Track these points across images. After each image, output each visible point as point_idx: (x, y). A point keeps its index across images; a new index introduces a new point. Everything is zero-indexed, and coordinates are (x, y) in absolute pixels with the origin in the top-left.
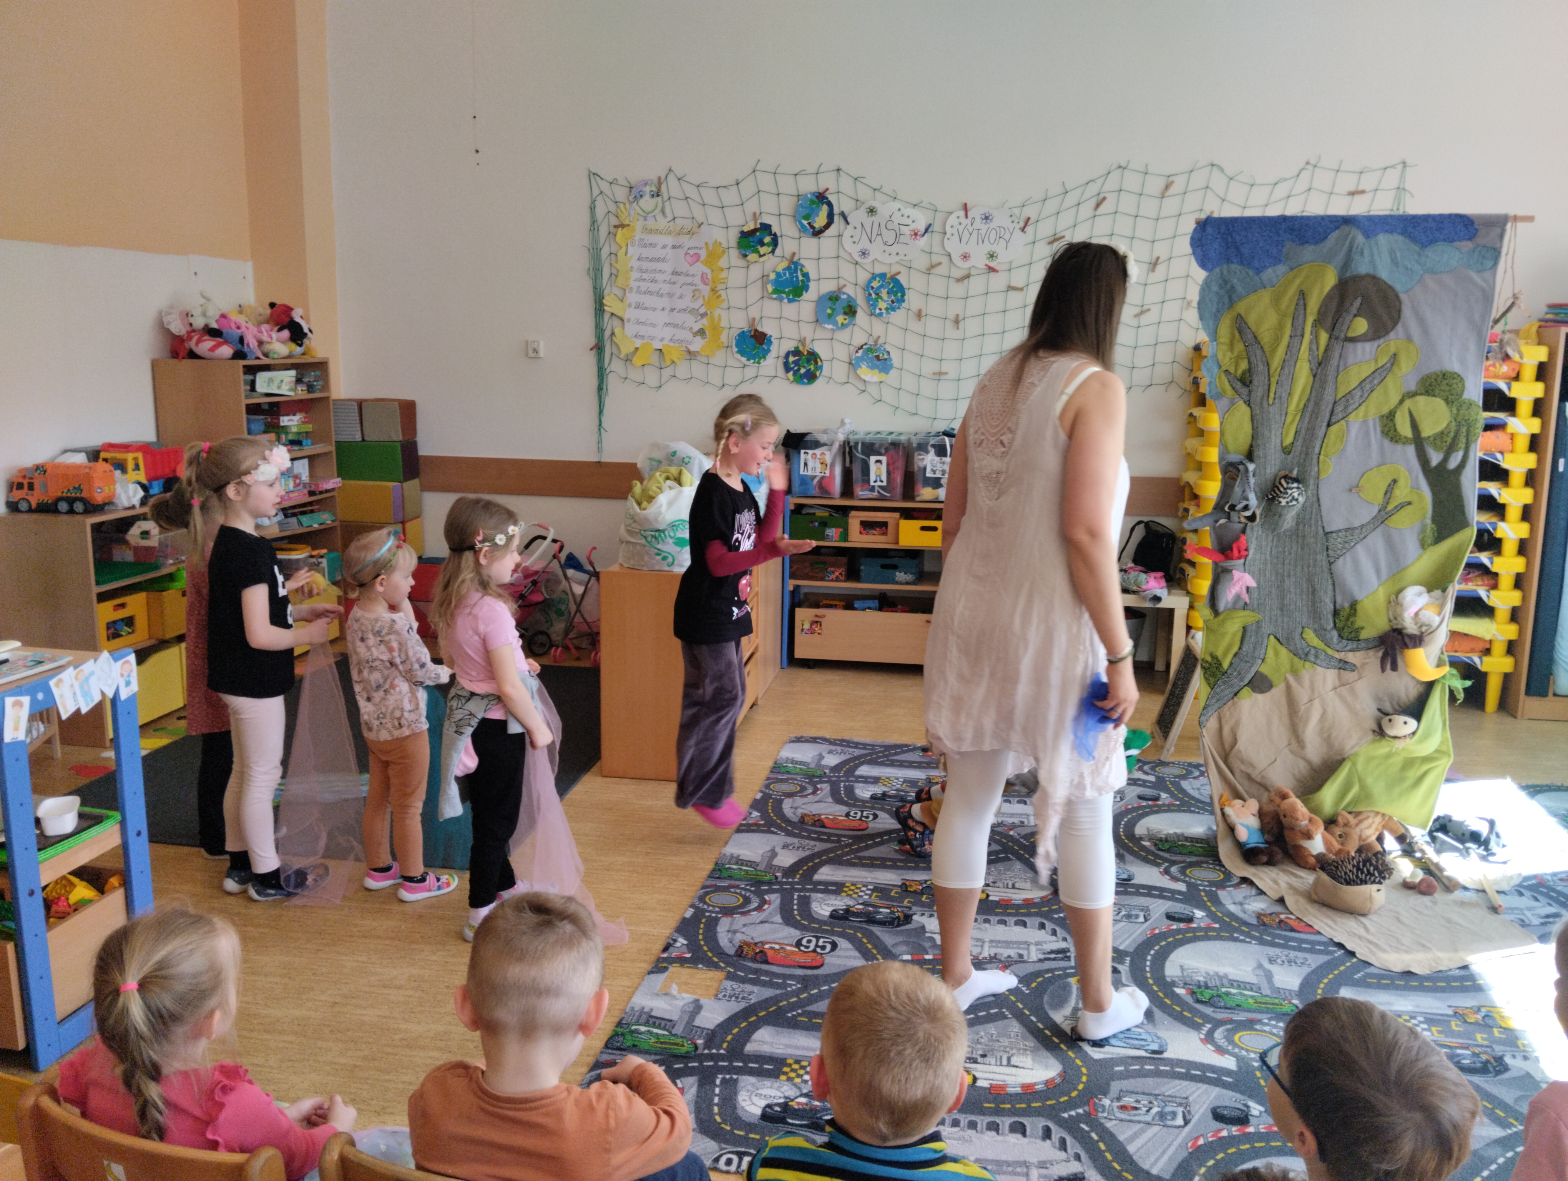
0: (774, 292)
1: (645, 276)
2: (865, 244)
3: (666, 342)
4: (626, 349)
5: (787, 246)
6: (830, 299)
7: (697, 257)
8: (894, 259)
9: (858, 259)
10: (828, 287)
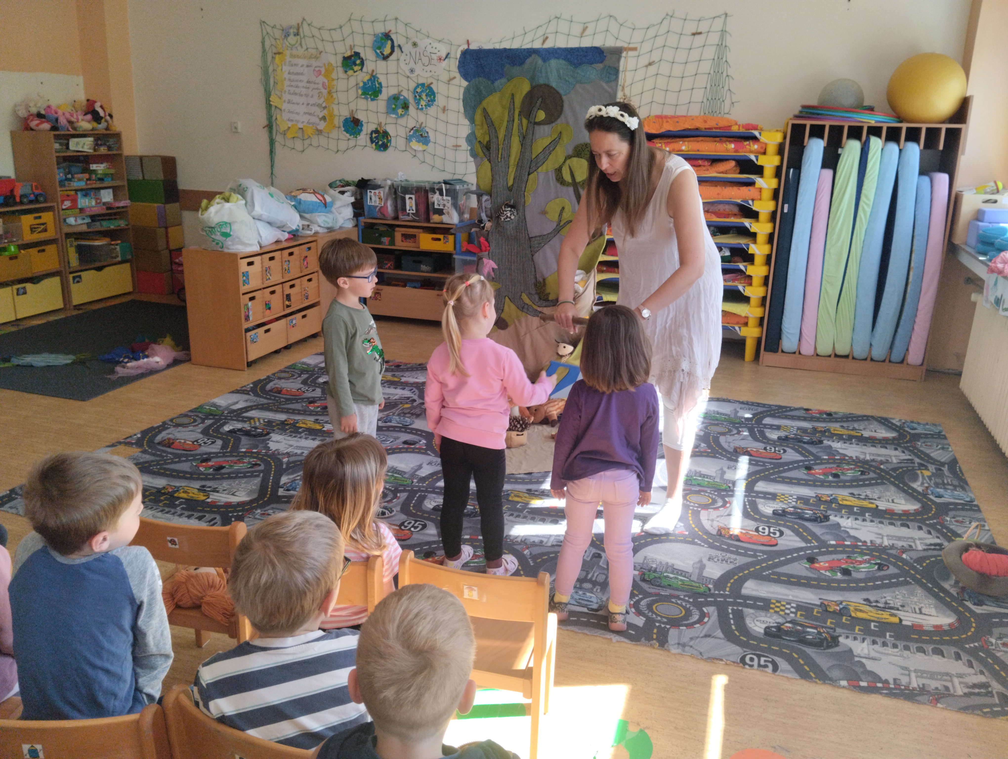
0: (362, 94)
1: (293, 84)
2: (412, 65)
3: (305, 124)
4: (283, 128)
5: (369, 66)
6: (394, 98)
7: (320, 72)
8: (429, 74)
9: (409, 74)
10: (393, 91)
